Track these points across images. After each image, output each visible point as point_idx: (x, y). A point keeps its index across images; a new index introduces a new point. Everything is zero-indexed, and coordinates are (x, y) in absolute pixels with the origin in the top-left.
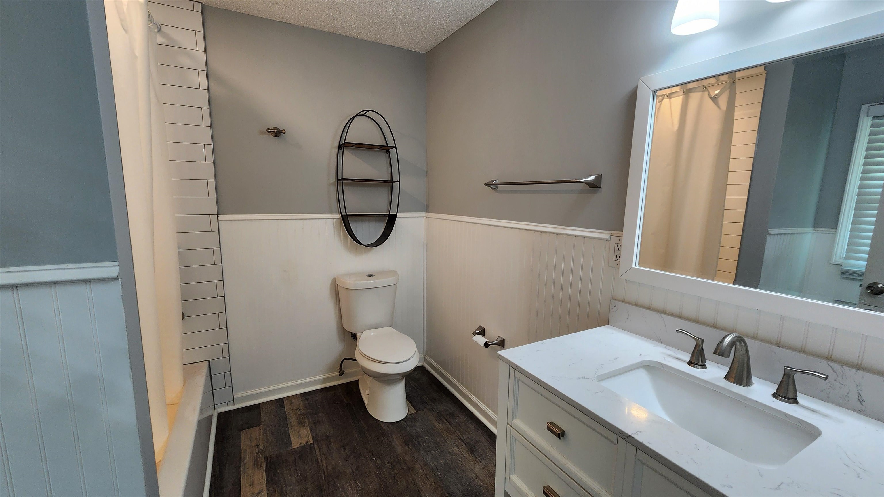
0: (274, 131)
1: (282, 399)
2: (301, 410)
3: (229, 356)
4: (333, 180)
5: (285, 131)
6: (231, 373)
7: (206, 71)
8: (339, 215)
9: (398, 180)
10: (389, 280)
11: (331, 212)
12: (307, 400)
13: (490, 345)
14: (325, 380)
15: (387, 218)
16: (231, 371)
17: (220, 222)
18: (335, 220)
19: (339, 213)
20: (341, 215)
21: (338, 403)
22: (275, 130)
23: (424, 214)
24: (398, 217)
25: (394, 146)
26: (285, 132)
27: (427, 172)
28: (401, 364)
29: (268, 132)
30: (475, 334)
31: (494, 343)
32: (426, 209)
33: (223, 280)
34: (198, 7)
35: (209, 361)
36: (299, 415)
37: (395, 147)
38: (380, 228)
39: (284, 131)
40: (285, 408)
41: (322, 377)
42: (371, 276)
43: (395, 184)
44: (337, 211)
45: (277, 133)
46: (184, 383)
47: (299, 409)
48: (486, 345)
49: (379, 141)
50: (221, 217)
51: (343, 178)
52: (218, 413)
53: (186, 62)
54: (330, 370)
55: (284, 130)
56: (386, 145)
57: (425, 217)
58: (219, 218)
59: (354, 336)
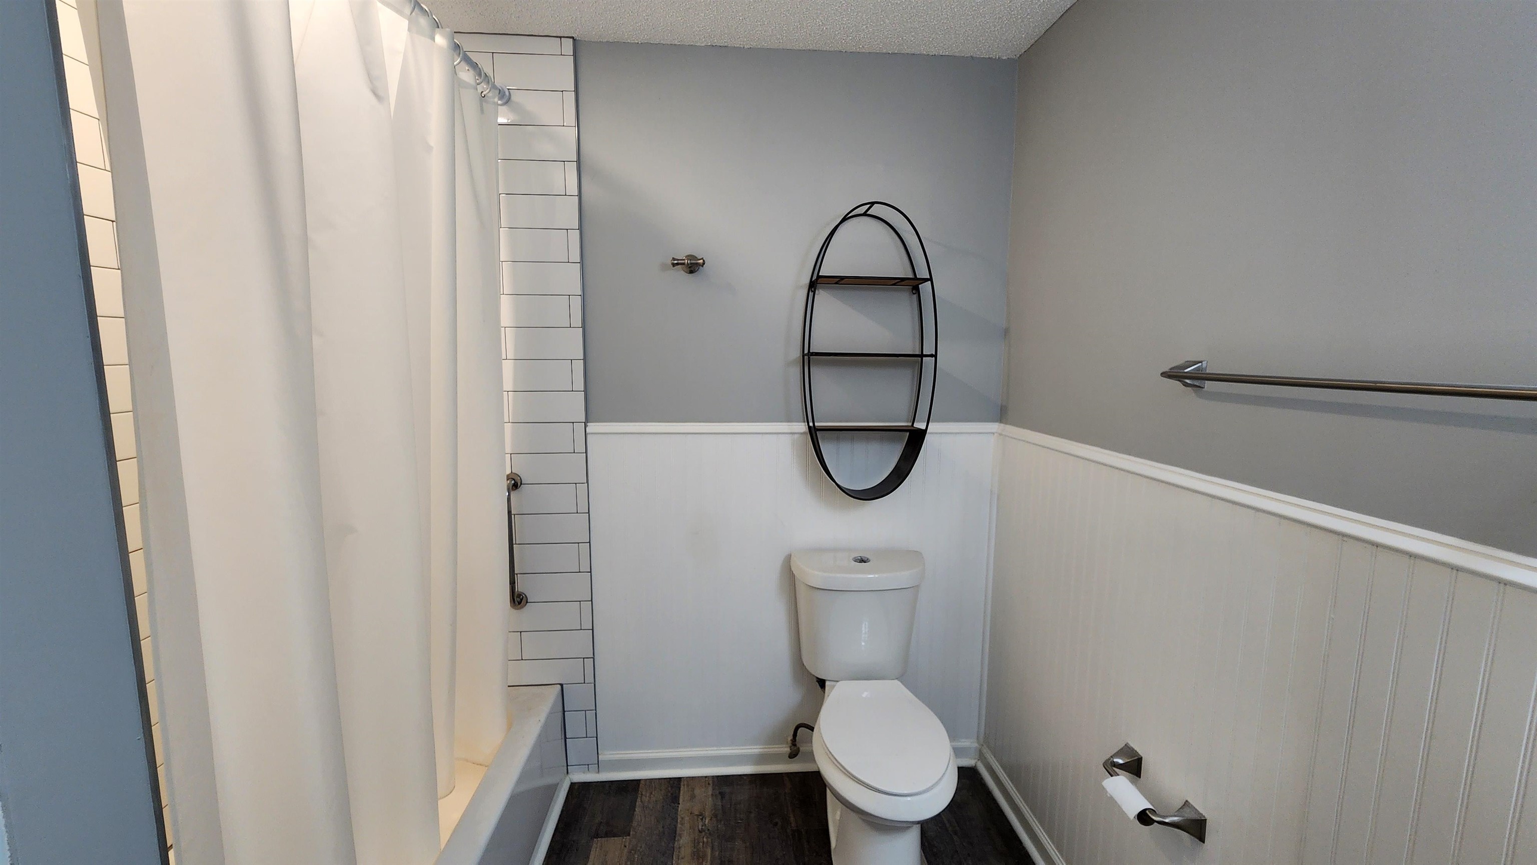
0: (683, 262)
1: (679, 779)
2: (705, 819)
3: (595, 681)
4: (796, 353)
5: (704, 261)
6: (596, 713)
7: (577, 161)
8: (804, 427)
9: (934, 354)
10: (902, 577)
11: (789, 420)
12: (722, 795)
13: (1155, 823)
14: (762, 759)
15: (908, 434)
16: (596, 710)
17: (589, 437)
18: (796, 436)
19: (804, 422)
20: (807, 426)
21: (776, 824)
22: (686, 261)
23: (995, 427)
24: (930, 433)
25: (929, 277)
26: (704, 264)
27: (1006, 332)
29: (674, 265)
30: (1111, 768)
31: (1167, 820)
32: (1001, 414)
33: (590, 542)
34: (568, 45)
35: (562, 685)
36: (700, 832)
37: (931, 279)
38: (889, 457)
39: (701, 261)
40: (680, 806)
41: (755, 750)
42: (862, 560)
43: (927, 363)
44: (802, 418)
45: (693, 266)
46: (510, 726)
47: (701, 815)
48: (1144, 817)
49: (897, 268)
50: (592, 427)
51: (811, 351)
52: (572, 783)
53: (547, 149)
54: (773, 739)
55: (702, 259)
56: (911, 276)
57: (997, 433)
58: (587, 429)
59: (822, 683)
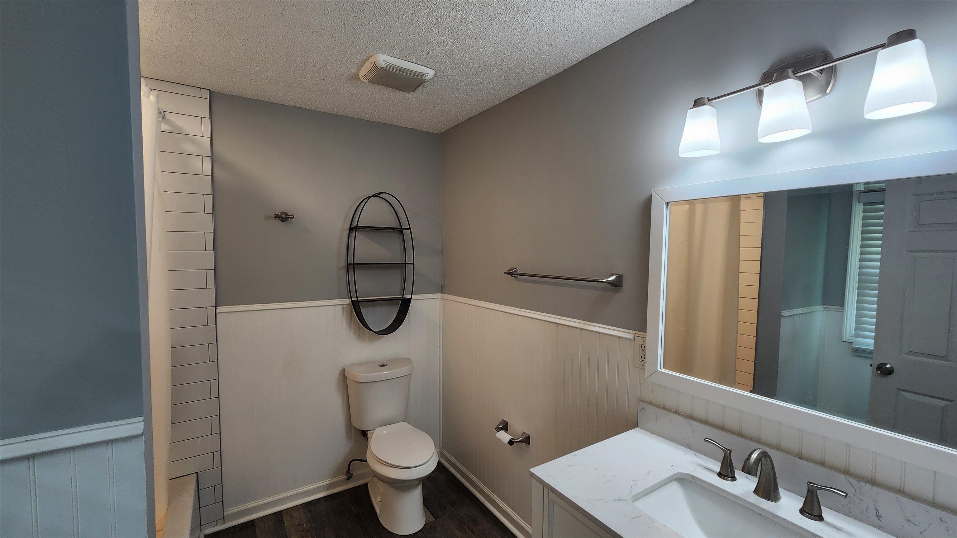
0: (282, 216)
1: (281, 512)
2: (303, 525)
3: (221, 465)
4: (343, 263)
5: (294, 216)
6: (222, 486)
7: (211, 157)
8: (349, 301)
9: (413, 263)
10: (404, 370)
11: (340, 298)
12: (310, 511)
13: (515, 443)
14: (329, 486)
15: (401, 301)
16: (222, 484)
17: (218, 315)
18: (345, 306)
19: (349, 298)
20: (351, 301)
21: (345, 514)
22: (283, 216)
23: (439, 295)
24: (413, 300)
25: (409, 228)
26: (294, 217)
27: (442, 252)
28: (419, 468)
29: (276, 218)
30: (498, 429)
31: (518, 440)
32: (442, 290)
33: (218, 379)
34: (206, 94)
35: (197, 473)
36: (302, 532)
37: (410, 229)
38: (393, 313)
39: (292, 216)
40: (285, 524)
41: (326, 482)
42: (383, 365)
43: (409, 267)
44: (347, 297)
45: (284, 218)
46: (169, 504)
47: (300, 524)
48: (511, 442)
49: (392, 223)
50: (220, 309)
51: (355, 263)
52: (205, 536)
53: (190, 148)
54: (336, 474)
55: (293, 215)
56: (399, 227)
57: (440, 298)
58: (217, 310)
59: (364, 434)
